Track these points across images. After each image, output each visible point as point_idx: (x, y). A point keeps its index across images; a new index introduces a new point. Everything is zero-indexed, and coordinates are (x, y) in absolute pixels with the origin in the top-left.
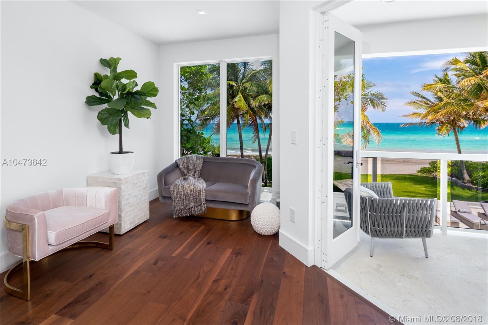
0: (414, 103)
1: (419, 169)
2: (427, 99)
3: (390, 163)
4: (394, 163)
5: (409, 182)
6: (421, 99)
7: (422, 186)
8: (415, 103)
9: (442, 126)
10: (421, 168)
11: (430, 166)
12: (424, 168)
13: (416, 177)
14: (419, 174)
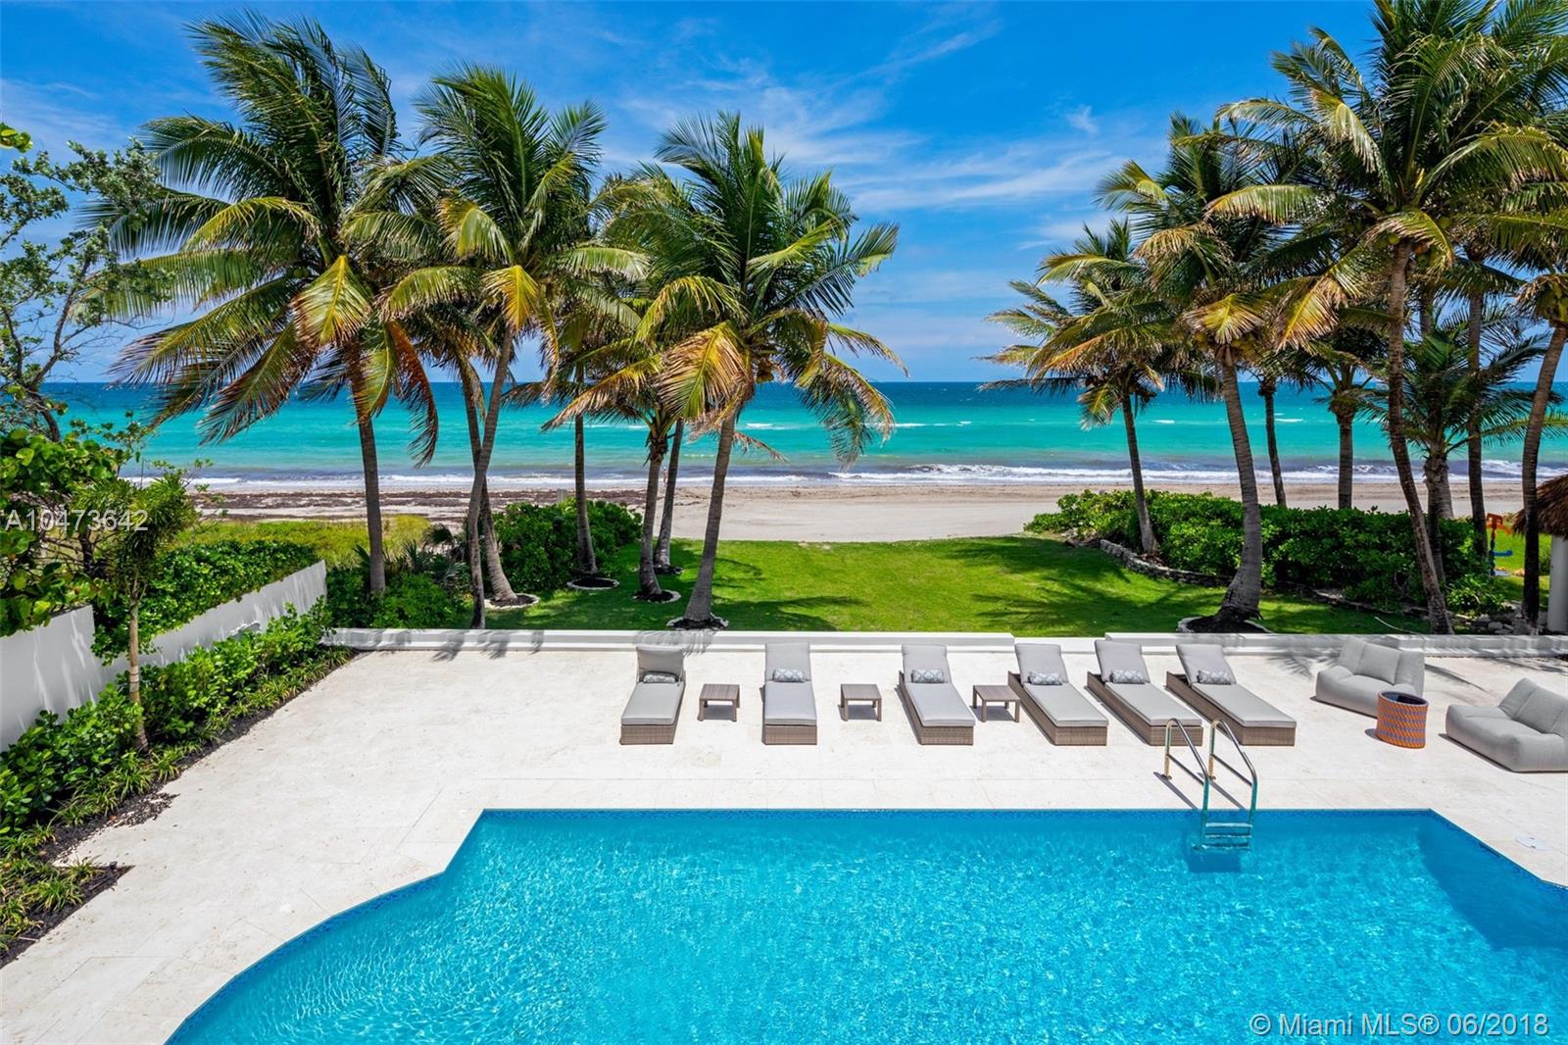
0: (1019, 315)
1: (1031, 520)
2: (1058, 307)
3: (961, 502)
4: (973, 499)
5: (996, 563)
6: (1039, 306)
7: (1028, 576)
8: (1021, 314)
9: (1095, 392)
10: (1036, 517)
11: (1059, 510)
12: (1044, 516)
13: (1018, 544)
14: (1030, 534)
